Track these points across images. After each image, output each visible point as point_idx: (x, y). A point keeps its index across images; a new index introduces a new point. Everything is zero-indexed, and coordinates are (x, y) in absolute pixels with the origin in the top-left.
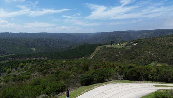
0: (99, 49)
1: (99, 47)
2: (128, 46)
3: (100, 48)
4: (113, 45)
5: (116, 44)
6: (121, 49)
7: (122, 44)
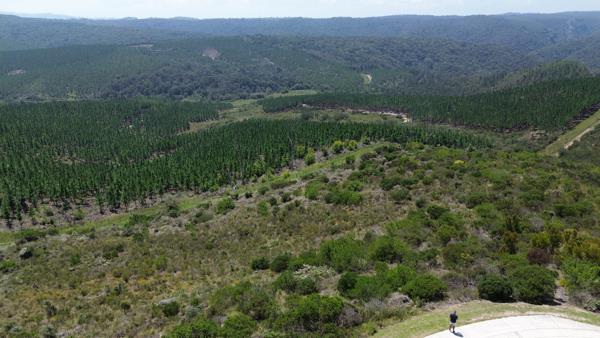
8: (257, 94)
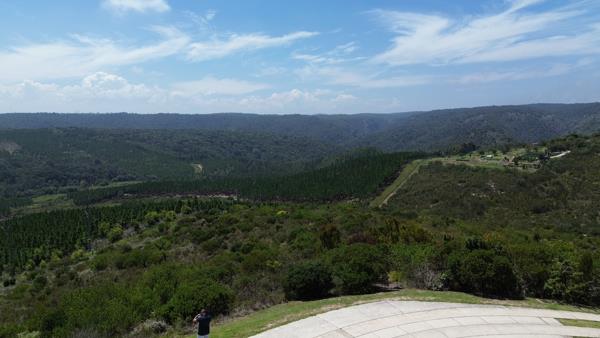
0: (416, 171)
1: (415, 162)
2: (526, 163)
3: (418, 168)
4: (467, 157)
5: (482, 153)
6: (497, 171)
7: (504, 153)
8: (68, 187)
